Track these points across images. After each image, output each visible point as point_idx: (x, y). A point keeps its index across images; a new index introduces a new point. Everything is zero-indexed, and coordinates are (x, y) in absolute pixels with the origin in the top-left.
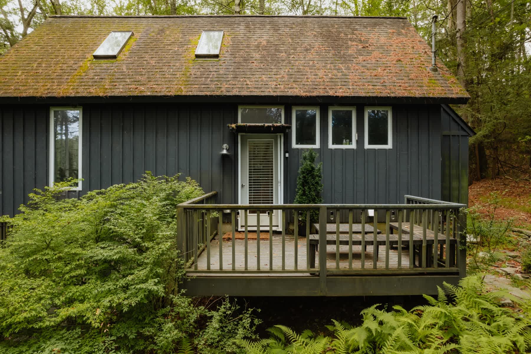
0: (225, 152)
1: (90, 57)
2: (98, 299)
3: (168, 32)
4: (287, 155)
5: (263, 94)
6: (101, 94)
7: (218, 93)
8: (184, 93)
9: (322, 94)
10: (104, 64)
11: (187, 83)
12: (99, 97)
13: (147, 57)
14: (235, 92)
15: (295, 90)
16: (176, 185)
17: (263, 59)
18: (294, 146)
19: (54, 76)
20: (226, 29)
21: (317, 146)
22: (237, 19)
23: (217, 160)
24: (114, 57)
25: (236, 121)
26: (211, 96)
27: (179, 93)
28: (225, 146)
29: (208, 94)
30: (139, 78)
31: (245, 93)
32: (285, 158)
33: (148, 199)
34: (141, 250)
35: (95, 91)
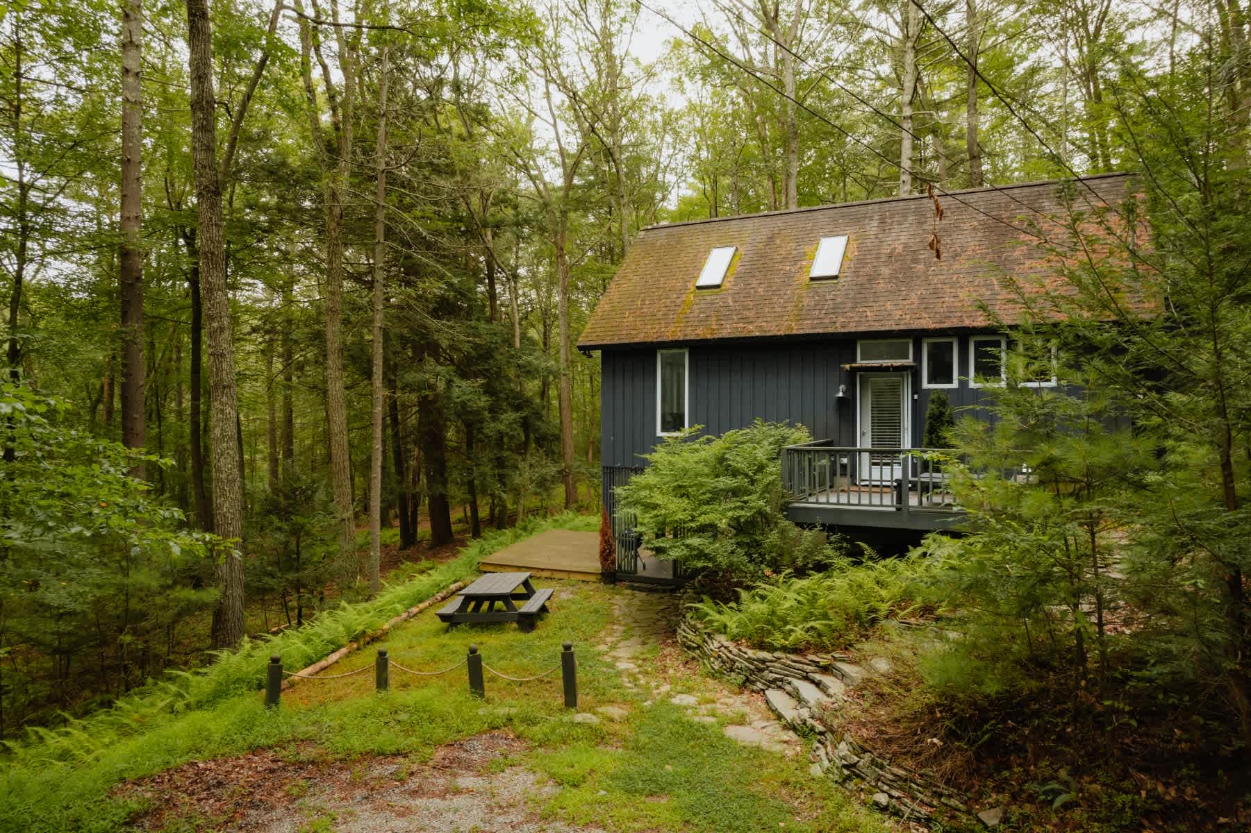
0: (841, 394)
1: (693, 289)
2: (723, 514)
3: (778, 242)
4: (916, 397)
5: (883, 329)
6: (709, 337)
7: (831, 330)
8: (794, 332)
9: (956, 325)
10: (709, 296)
11: (799, 318)
12: (707, 340)
13: (755, 282)
14: (852, 328)
15: (922, 321)
16: (786, 431)
17: (892, 278)
18: (926, 385)
19: (660, 315)
20: (850, 230)
21: (955, 385)
22: (870, 207)
23: (832, 404)
24: (718, 286)
25: (855, 361)
26: (824, 334)
27: (788, 332)
28: (842, 387)
29: (821, 331)
30: (747, 313)
31: (862, 329)
32: (914, 401)
33: (758, 443)
34: (752, 482)
35: (702, 333)
